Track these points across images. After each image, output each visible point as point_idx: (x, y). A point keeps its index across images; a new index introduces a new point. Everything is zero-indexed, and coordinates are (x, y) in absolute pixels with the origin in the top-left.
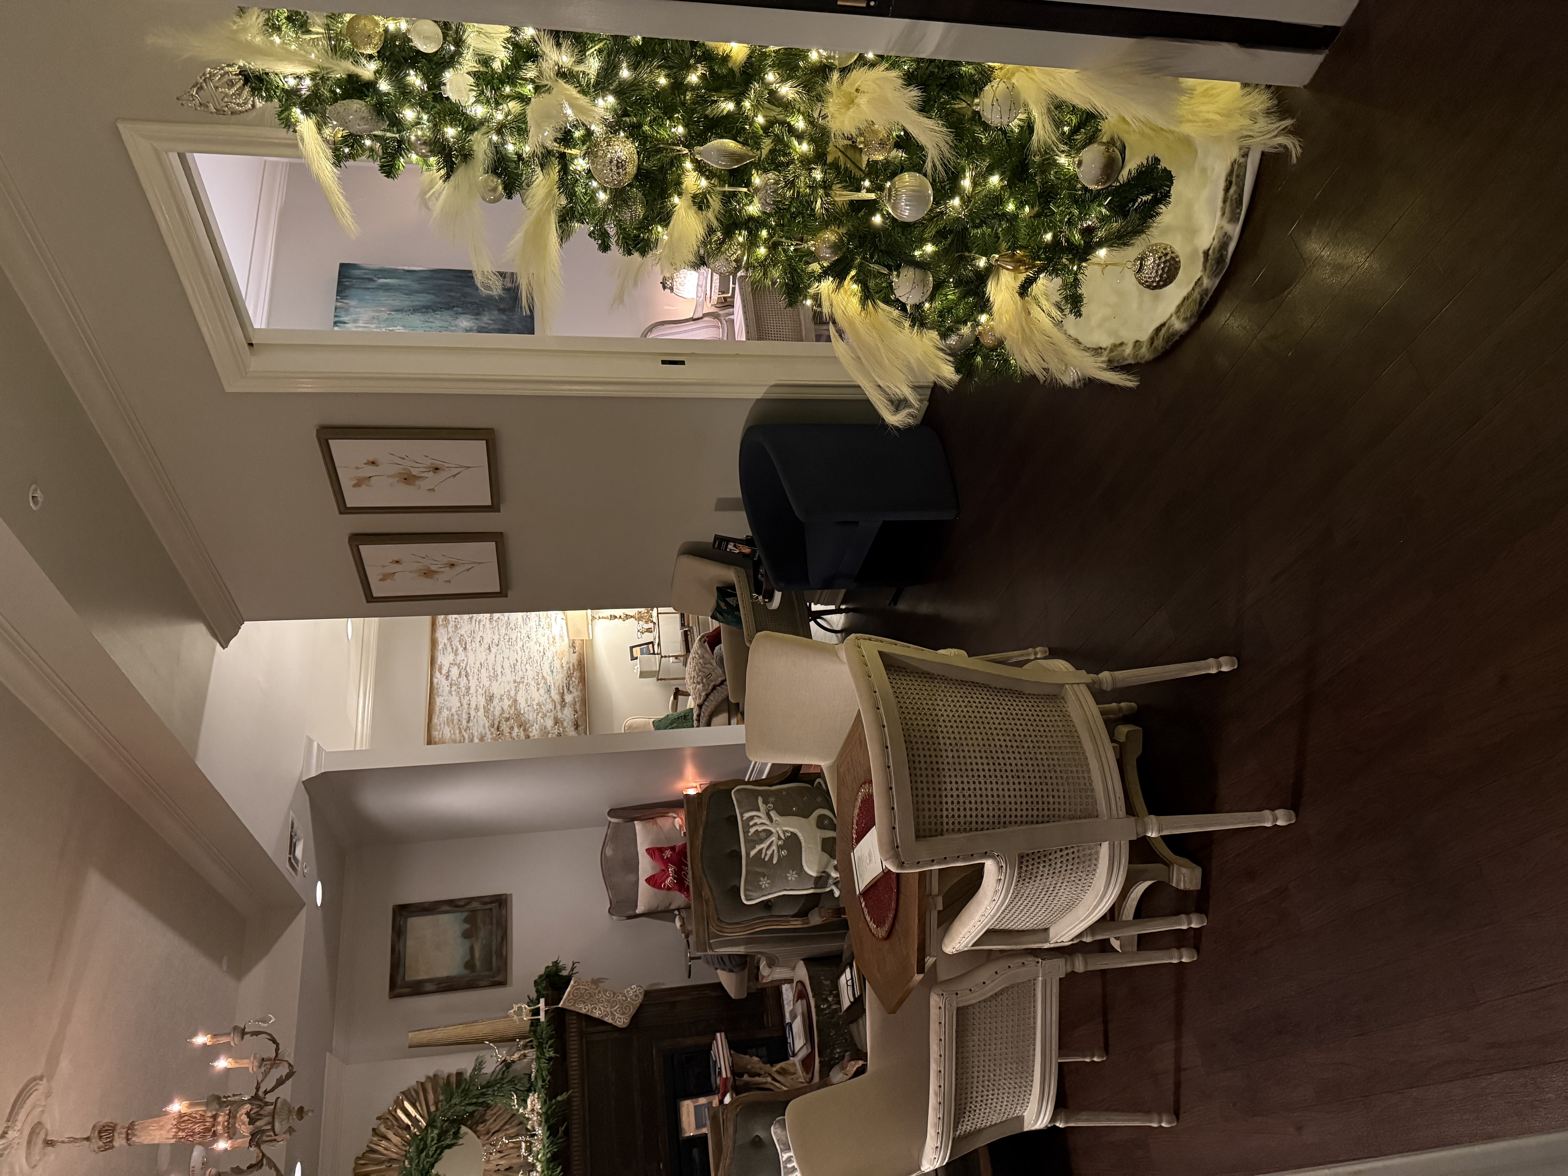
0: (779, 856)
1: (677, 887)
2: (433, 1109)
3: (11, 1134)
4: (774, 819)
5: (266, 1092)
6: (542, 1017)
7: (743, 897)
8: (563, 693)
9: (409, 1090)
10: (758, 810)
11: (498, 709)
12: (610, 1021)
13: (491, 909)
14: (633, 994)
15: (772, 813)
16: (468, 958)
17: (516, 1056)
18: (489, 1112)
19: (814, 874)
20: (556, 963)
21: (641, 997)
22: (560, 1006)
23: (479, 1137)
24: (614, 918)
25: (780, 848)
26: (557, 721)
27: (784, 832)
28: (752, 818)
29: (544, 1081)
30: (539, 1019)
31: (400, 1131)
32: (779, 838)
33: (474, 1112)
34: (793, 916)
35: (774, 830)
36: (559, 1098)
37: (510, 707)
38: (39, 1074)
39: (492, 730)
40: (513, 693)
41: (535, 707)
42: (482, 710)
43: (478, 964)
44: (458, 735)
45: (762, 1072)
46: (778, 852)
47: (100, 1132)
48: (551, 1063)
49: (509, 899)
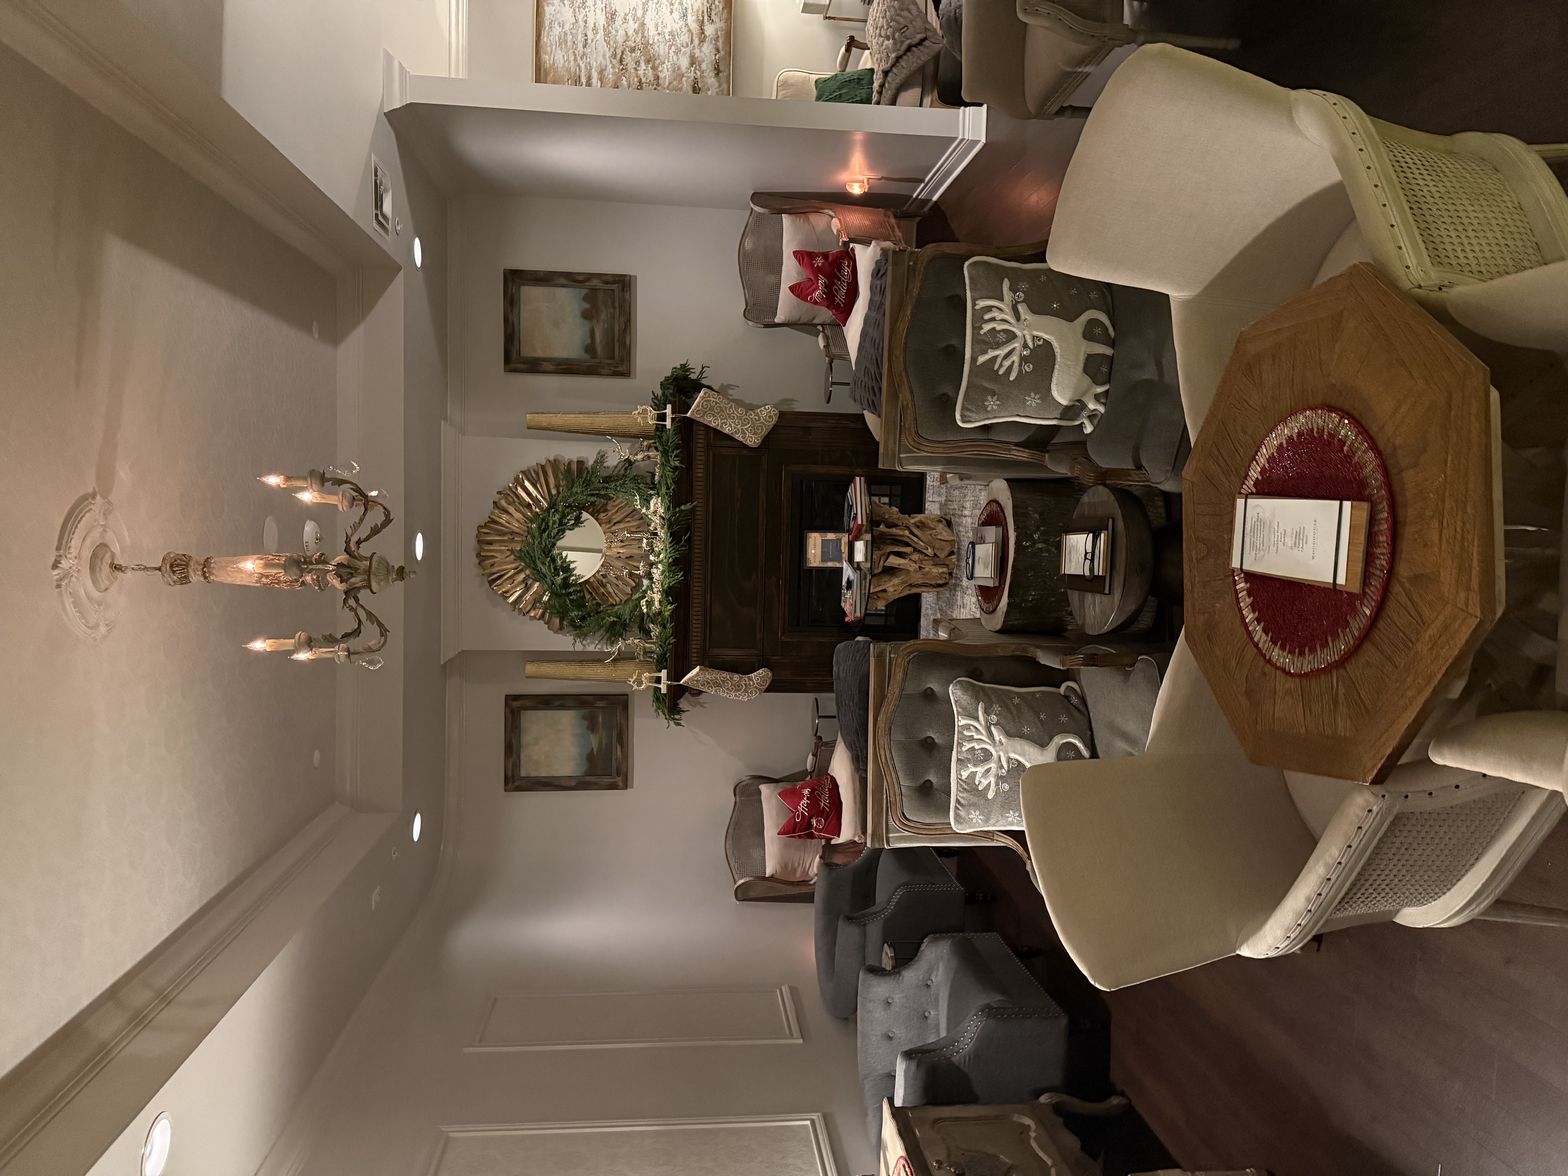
0: (1020, 371)
1: (825, 303)
2: (554, 492)
3: (65, 564)
4: (1023, 317)
5: (359, 542)
6: (668, 423)
7: (958, 417)
8: (703, 21)
9: (529, 470)
10: (1001, 299)
11: (621, 33)
12: (741, 439)
13: (613, 290)
14: (767, 415)
15: (1022, 308)
16: (588, 341)
17: (639, 457)
18: (611, 503)
19: (1064, 402)
20: (684, 366)
21: (775, 419)
22: (688, 415)
23: (600, 525)
24: (750, 323)
25: (1023, 359)
26: (693, 61)
27: (1034, 338)
28: (989, 309)
29: (668, 488)
30: (665, 425)
31: (521, 508)
32: (1025, 346)
33: (595, 501)
34: (1017, 444)
35: (1018, 333)
36: (683, 507)
37: (636, 32)
38: (90, 490)
39: (614, 61)
40: (639, 13)
41: (667, 37)
42: (601, 32)
43: (599, 350)
44: (572, 63)
45: (900, 524)
46: (1020, 365)
47: (171, 566)
48: (677, 473)
49: (633, 280)
